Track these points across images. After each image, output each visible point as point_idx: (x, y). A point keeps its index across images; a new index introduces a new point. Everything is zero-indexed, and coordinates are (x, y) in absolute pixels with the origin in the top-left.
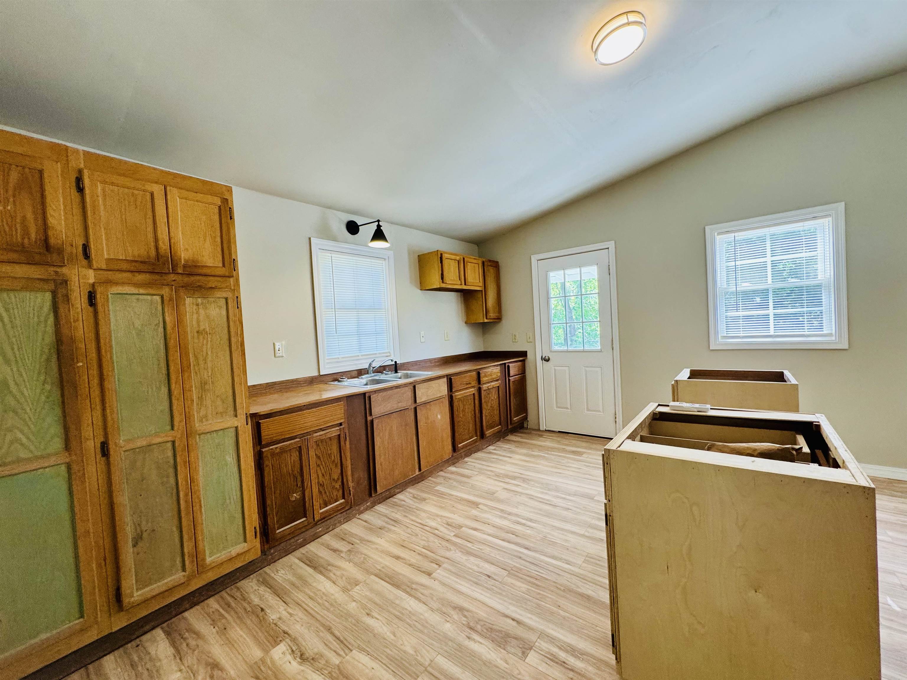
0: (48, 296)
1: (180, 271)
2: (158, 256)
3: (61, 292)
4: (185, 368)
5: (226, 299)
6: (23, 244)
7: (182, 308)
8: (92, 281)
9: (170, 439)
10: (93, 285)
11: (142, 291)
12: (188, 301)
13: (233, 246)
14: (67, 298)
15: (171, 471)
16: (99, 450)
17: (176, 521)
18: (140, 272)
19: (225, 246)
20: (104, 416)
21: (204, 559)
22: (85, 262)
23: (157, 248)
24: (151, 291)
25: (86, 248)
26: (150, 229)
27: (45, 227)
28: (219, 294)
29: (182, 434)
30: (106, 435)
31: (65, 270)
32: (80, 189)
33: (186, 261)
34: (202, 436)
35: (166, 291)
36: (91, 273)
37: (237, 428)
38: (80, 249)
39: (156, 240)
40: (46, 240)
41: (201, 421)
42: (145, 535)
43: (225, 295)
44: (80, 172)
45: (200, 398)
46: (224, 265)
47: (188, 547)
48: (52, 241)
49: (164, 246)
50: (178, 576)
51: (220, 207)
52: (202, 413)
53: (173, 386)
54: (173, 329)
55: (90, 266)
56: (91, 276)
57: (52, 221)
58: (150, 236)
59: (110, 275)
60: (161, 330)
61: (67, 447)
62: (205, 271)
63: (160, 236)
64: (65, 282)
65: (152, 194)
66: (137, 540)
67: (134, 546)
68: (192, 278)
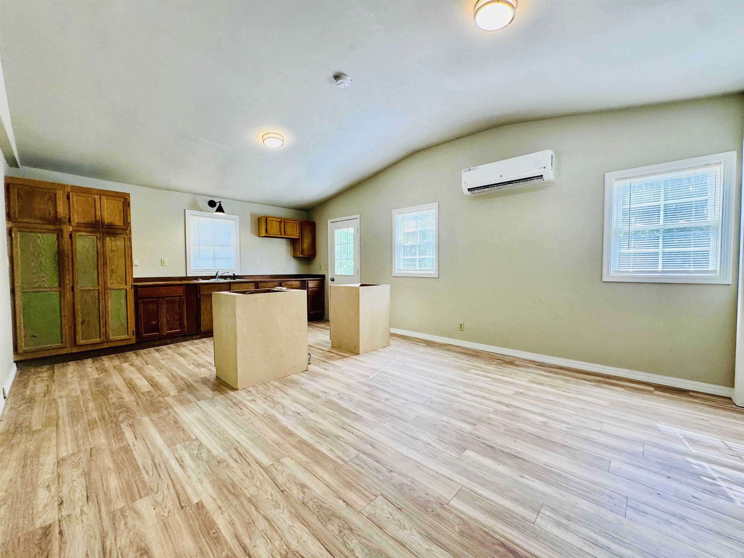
0: (56, 235)
1: (105, 227)
2: (96, 221)
3: (60, 234)
4: (105, 264)
5: (124, 238)
6: (49, 218)
7: (104, 241)
8: (71, 230)
9: (97, 289)
10: (71, 232)
11: (88, 234)
12: (108, 239)
13: (129, 217)
14: (62, 236)
15: (97, 301)
16: (71, 289)
17: (98, 320)
18: (89, 227)
19: (125, 217)
20: (73, 277)
21: (109, 337)
22: (69, 224)
23: (96, 218)
24: (94, 235)
25: (69, 219)
26: (93, 211)
27: (56, 212)
28: (122, 236)
29: (102, 288)
30: (73, 284)
31: (61, 227)
32: (68, 198)
33: (108, 223)
34: (111, 291)
35: (98, 234)
36: (71, 227)
37: (126, 289)
38: (67, 220)
39: (95, 215)
40: (56, 216)
41: (111, 284)
42: (86, 322)
43: (123, 236)
44: (69, 193)
45: (111, 276)
46: (124, 225)
47: (103, 330)
48: (58, 217)
49: (98, 218)
50: (98, 340)
51: (123, 202)
52: (111, 282)
53: (99, 270)
54: (100, 248)
55: (70, 225)
56: (71, 229)
57: (58, 210)
58: (93, 214)
59: (78, 228)
60: (96, 248)
61: (60, 286)
62: (116, 227)
63: (97, 214)
64: (62, 231)
65: (95, 199)
66: (83, 323)
67: (82, 324)
68: (110, 230)
